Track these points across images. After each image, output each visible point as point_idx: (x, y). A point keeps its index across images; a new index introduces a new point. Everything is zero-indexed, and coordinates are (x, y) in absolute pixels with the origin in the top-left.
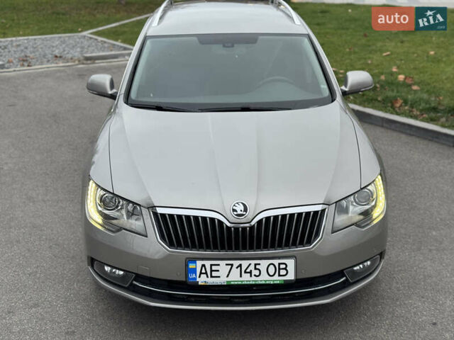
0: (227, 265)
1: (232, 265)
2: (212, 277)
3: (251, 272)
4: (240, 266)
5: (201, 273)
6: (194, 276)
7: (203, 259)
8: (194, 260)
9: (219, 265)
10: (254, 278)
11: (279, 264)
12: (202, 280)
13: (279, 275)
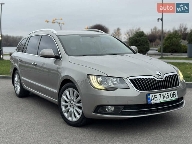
0: (159, 95)
1: (161, 95)
2: (155, 100)
3: (166, 97)
4: (163, 95)
5: (152, 99)
6: (150, 101)
7: (152, 94)
8: (149, 94)
9: (157, 95)
10: (167, 99)
11: (173, 93)
12: (153, 102)
13: (174, 97)
